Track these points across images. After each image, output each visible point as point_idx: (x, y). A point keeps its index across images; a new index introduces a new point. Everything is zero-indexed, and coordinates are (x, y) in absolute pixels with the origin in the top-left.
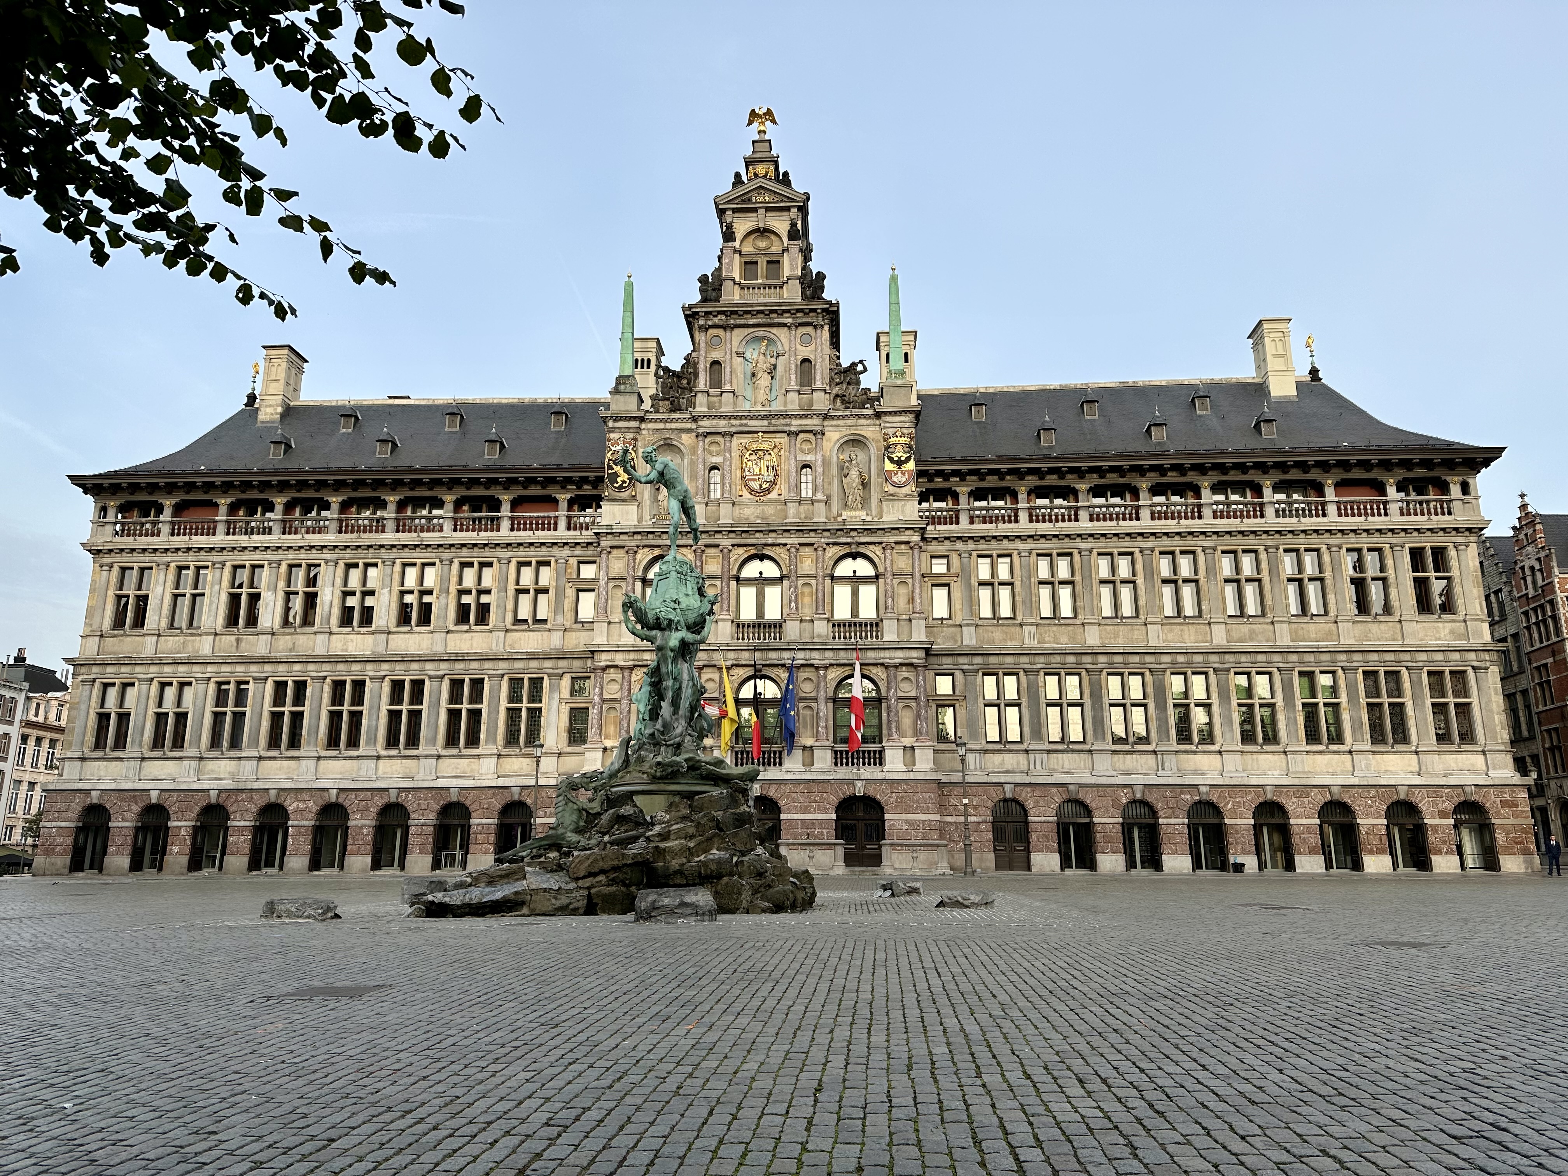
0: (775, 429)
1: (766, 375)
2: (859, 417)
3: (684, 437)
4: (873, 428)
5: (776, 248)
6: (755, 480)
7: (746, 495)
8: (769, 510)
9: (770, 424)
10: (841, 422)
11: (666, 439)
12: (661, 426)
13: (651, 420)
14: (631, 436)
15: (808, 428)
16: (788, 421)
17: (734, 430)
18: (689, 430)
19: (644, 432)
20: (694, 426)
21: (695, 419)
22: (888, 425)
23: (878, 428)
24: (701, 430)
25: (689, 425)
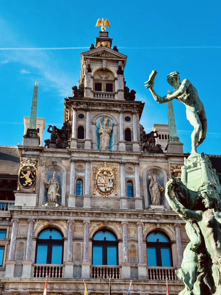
0: (113, 160)
1: (107, 135)
2: (157, 158)
3: (64, 162)
4: (164, 164)
5: (111, 78)
6: (102, 186)
7: (98, 194)
8: (111, 203)
9: (110, 158)
10: (148, 160)
11: (53, 162)
12: (51, 155)
13: (45, 152)
14: (35, 159)
15: (131, 161)
16: (120, 157)
17: (91, 159)
18: (66, 159)
19: (41, 158)
20: (68, 156)
21: (70, 153)
22: (173, 163)
23: (167, 164)
24: (73, 158)
25: (66, 156)
